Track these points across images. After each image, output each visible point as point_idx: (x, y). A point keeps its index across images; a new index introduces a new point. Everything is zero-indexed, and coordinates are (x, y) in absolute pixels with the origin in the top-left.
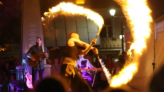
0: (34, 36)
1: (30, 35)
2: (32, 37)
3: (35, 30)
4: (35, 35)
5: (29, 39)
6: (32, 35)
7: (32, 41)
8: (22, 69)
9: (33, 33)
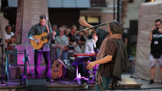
0: (38, 9)
1: (32, 7)
2: (34, 10)
3: (38, 2)
4: (38, 7)
5: (31, 13)
6: (35, 7)
7: (35, 16)
8: (24, 50)
9: (36, 5)
